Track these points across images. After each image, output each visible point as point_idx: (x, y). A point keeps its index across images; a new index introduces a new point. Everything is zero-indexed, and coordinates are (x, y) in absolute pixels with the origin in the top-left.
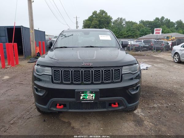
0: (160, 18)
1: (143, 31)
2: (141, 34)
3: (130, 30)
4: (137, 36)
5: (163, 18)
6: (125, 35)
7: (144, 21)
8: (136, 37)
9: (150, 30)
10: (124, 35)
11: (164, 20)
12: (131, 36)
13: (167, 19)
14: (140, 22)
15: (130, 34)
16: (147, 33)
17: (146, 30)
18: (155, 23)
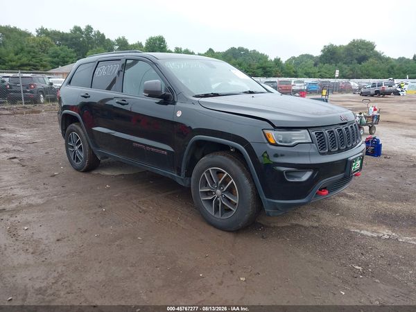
0: (83, 28)
1: (56, 55)
2: (52, 62)
3: (22, 50)
4: (44, 66)
5: (89, 29)
6: (14, 63)
7: (49, 30)
8: (42, 68)
9: (72, 54)
10: (10, 63)
11: (93, 33)
12: (29, 65)
13: (98, 32)
14: (37, 31)
15: (25, 60)
16: (67, 59)
17: (63, 54)
18: (76, 38)
